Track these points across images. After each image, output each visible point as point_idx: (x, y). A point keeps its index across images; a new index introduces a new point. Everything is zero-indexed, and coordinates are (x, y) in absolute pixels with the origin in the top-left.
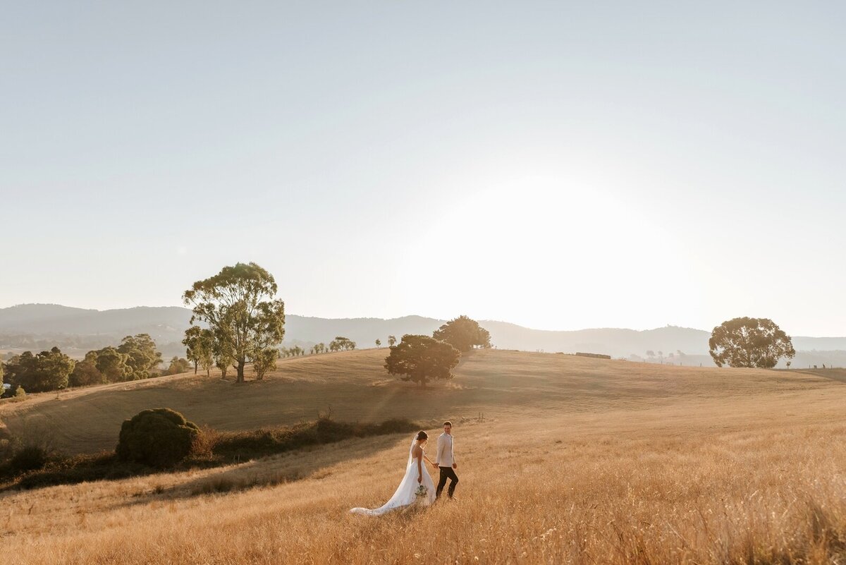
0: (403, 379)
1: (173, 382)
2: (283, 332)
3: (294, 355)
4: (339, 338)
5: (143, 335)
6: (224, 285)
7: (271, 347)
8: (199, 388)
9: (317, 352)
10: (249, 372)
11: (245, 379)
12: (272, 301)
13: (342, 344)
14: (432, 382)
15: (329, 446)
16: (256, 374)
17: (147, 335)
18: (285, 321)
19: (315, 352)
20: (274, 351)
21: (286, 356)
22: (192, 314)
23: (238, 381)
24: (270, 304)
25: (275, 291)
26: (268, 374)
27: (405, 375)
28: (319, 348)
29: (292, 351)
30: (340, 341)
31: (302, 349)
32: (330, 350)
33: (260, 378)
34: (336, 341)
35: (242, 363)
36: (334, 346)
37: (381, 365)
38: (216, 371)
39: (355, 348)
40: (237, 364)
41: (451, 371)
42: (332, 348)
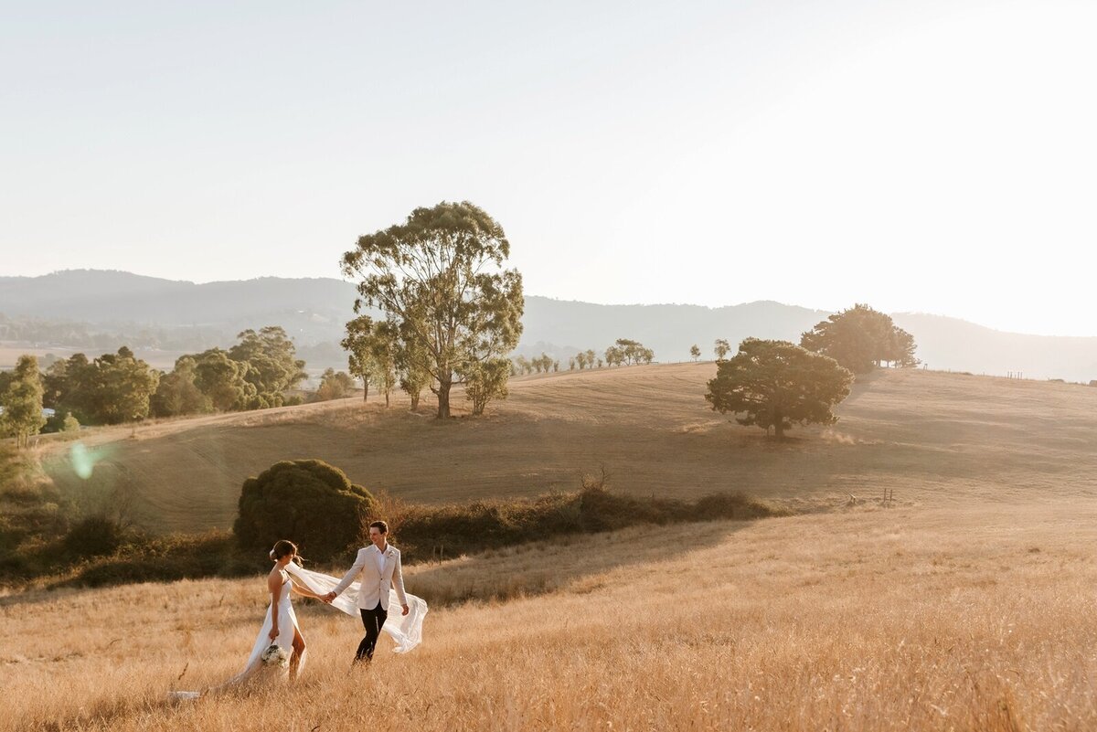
0: (741, 422)
1: (326, 414)
2: (518, 330)
3: (539, 370)
4: (622, 342)
5: (273, 329)
6: (412, 243)
7: (496, 356)
8: (372, 425)
9: (582, 365)
10: (459, 399)
11: (453, 413)
12: (500, 272)
13: (628, 353)
14: (795, 430)
15: (600, 537)
16: (471, 404)
17: (280, 329)
18: (524, 309)
19: (577, 366)
20: (502, 364)
21: (526, 372)
22: (358, 295)
23: (439, 416)
24: (497, 277)
25: (506, 253)
26: (492, 405)
27: (744, 415)
28: (585, 359)
29: (537, 364)
30: (625, 347)
31: (555, 361)
32: (605, 364)
33: (478, 412)
34: (617, 346)
35: (446, 384)
36: (614, 356)
37: (699, 393)
38: (400, 397)
39: (653, 360)
40: (437, 385)
41: (834, 410)
42: (609, 360)
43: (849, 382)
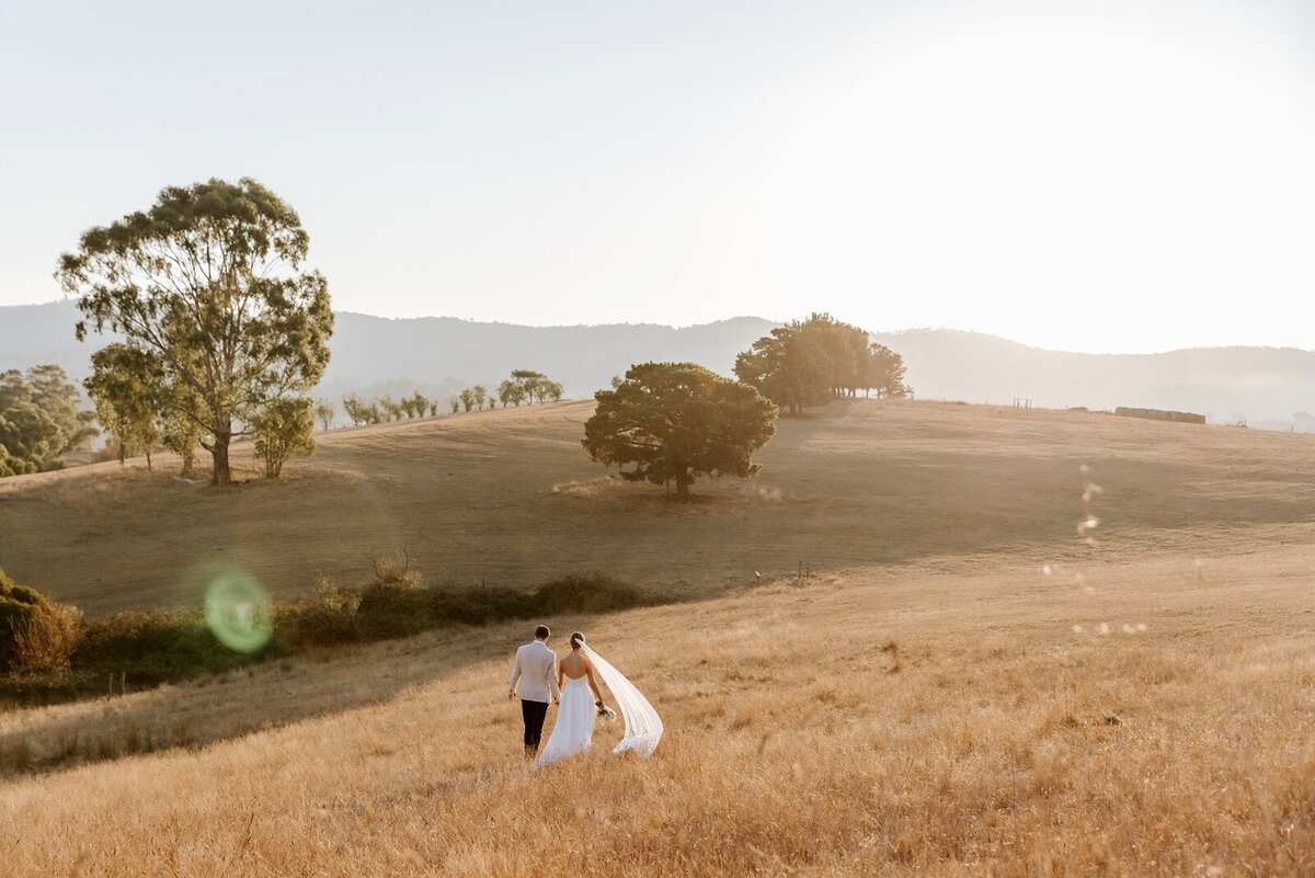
0: (627, 476)
1: (60, 483)
2: (323, 357)
3: (411, 415)
4: (519, 374)
5: (48, 368)
7: (291, 395)
8: (117, 498)
9: (468, 408)
10: (243, 455)
11: (236, 476)
12: (296, 277)
13: (528, 388)
16: (262, 464)
17: (57, 368)
18: (333, 329)
19: (462, 407)
20: (301, 405)
21: (394, 418)
23: (215, 482)
24: (290, 284)
25: (304, 249)
27: (632, 466)
28: (472, 398)
29: (408, 406)
30: (524, 380)
31: (432, 402)
32: (499, 403)
33: (272, 475)
34: (513, 380)
35: (224, 437)
36: (510, 393)
38: (167, 459)
39: (562, 397)
40: (210, 439)
41: (753, 459)
42: (504, 399)
43: (771, 417)
